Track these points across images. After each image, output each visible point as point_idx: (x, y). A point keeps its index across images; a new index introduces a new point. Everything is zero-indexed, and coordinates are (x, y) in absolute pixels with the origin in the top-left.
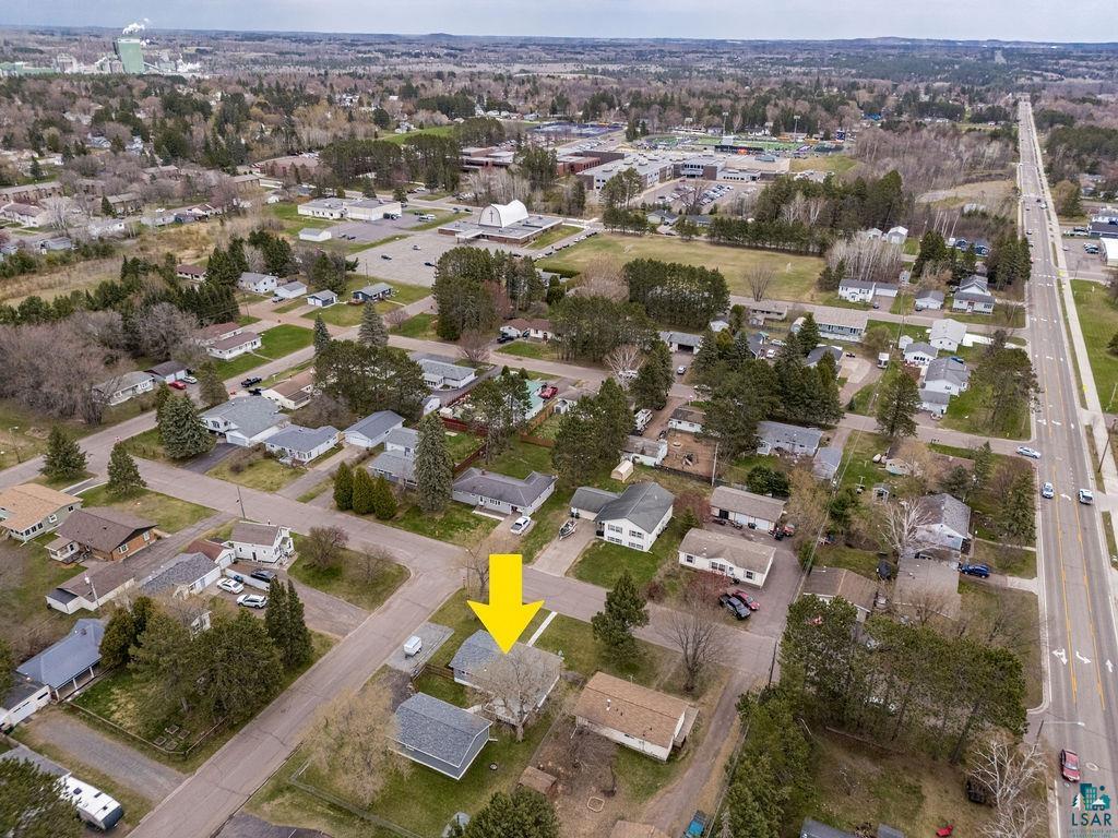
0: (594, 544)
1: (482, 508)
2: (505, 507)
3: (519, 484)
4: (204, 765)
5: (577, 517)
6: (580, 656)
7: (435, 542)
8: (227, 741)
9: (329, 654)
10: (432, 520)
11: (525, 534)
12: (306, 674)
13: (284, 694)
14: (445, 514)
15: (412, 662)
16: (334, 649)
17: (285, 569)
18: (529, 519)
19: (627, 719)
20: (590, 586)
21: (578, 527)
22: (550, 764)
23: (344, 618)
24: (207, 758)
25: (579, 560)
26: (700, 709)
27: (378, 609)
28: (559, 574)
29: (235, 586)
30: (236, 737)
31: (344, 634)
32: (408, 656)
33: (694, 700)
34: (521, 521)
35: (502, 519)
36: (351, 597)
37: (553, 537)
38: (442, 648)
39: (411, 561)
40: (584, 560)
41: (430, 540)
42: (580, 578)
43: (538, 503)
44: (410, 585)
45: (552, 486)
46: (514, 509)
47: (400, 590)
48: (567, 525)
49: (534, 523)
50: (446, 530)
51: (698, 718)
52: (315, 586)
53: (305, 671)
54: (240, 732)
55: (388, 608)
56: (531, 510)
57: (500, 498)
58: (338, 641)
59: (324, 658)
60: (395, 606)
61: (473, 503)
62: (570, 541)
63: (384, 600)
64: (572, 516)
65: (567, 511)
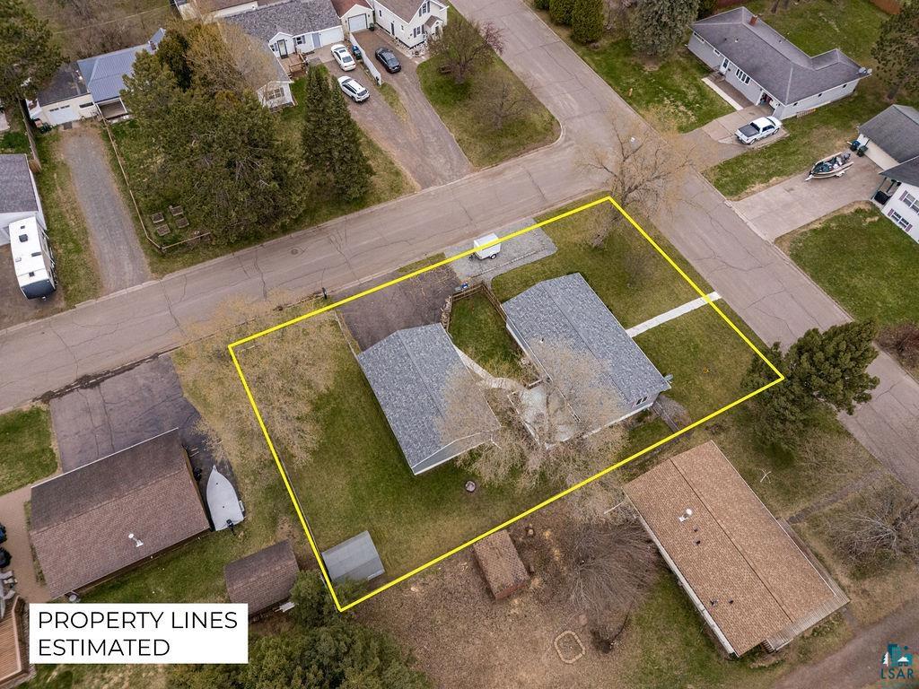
0: (858, 211)
1: (720, 79)
2: (754, 91)
3: (797, 59)
4: (176, 274)
5: (861, 153)
6: (709, 387)
7: (622, 104)
8: (217, 256)
9: (392, 203)
10: (638, 68)
11: (756, 146)
12: (350, 216)
13: (310, 230)
14: (661, 68)
15: (475, 268)
16: (402, 199)
17: (417, 63)
18: (778, 124)
19: (701, 556)
20: (804, 279)
21: (851, 170)
22: (547, 534)
23: (439, 162)
24: (185, 266)
25: (817, 226)
26: (855, 599)
27: (487, 170)
28: (767, 235)
29: (347, 59)
30: (230, 256)
31: (425, 184)
32: (474, 257)
33: (853, 576)
34: (762, 122)
35: (738, 107)
36: (465, 137)
37: (800, 170)
38: (524, 268)
39: (570, 119)
40: (823, 230)
41: (616, 97)
42: (797, 257)
43: (809, 104)
44: (547, 154)
45: (852, 85)
46: (766, 99)
47: (531, 155)
48: (834, 161)
49: (784, 133)
50: (645, 93)
51: (839, 615)
52: (434, 101)
53: (350, 212)
54: (237, 253)
55: (500, 173)
56: (789, 111)
57: (752, 72)
58: (412, 190)
59: (382, 205)
60: (509, 175)
61: (711, 65)
62: (824, 188)
63: (502, 160)
64: (854, 148)
65: (851, 136)
